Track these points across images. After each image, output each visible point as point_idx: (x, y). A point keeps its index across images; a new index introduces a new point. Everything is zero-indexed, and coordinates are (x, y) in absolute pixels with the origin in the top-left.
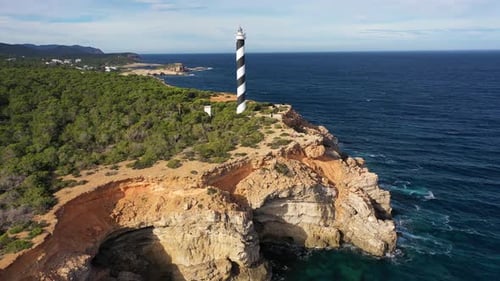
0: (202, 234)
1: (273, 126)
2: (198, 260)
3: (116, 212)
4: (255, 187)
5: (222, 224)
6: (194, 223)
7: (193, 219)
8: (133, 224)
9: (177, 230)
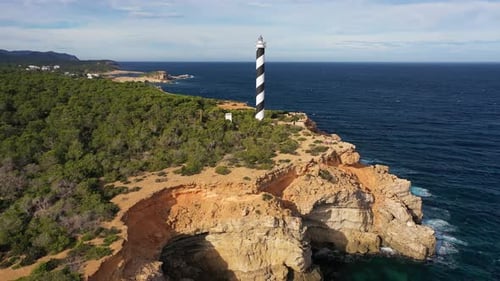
0: (260, 240)
1: (300, 133)
2: (256, 266)
3: (171, 219)
4: (303, 193)
5: (280, 230)
6: (253, 229)
7: (252, 225)
8: (189, 230)
9: (236, 236)
